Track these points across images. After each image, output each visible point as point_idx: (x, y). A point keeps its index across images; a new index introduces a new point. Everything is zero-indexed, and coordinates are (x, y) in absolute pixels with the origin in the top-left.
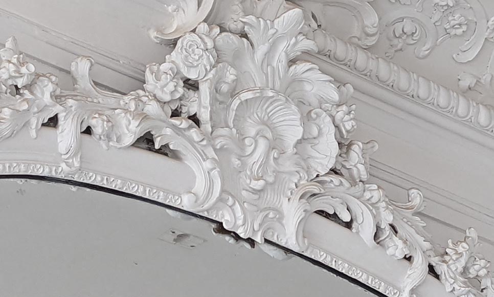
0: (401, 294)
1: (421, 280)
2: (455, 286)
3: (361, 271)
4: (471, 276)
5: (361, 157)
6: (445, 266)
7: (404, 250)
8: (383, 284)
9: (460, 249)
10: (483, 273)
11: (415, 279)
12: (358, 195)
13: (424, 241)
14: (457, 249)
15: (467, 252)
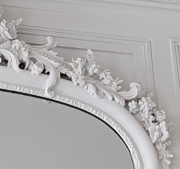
0: (44, 92)
1: (53, 83)
2: (78, 81)
3: (16, 86)
4: (91, 74)
5: (5, 28)
6: (71, 72)
7: (39, 69)
8: (31, 90)
9: (77, 62)
10: (96, 71)
11: (49, 83)
12: (6, 47)
13: (55, 62)
14: (76, 62)
15: (81, 62)
